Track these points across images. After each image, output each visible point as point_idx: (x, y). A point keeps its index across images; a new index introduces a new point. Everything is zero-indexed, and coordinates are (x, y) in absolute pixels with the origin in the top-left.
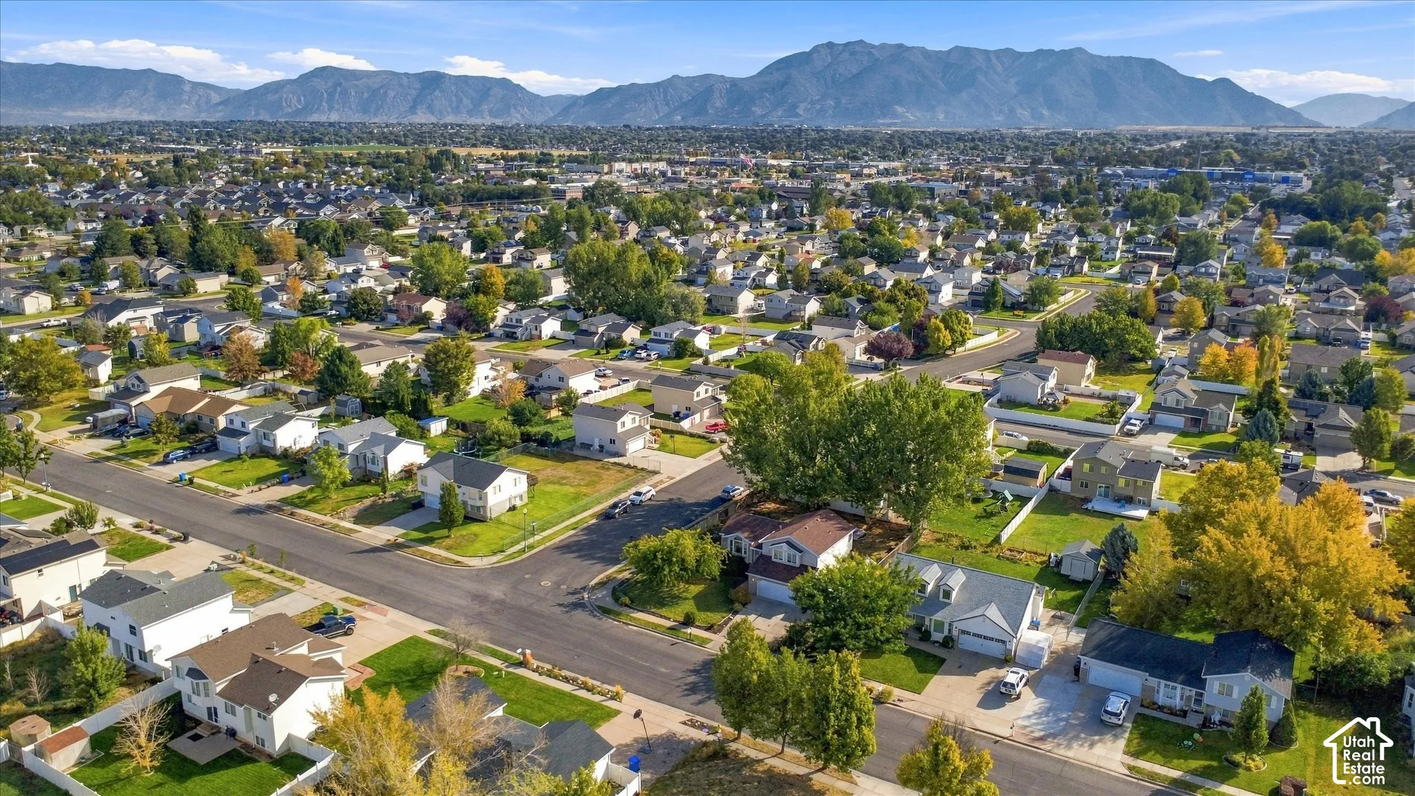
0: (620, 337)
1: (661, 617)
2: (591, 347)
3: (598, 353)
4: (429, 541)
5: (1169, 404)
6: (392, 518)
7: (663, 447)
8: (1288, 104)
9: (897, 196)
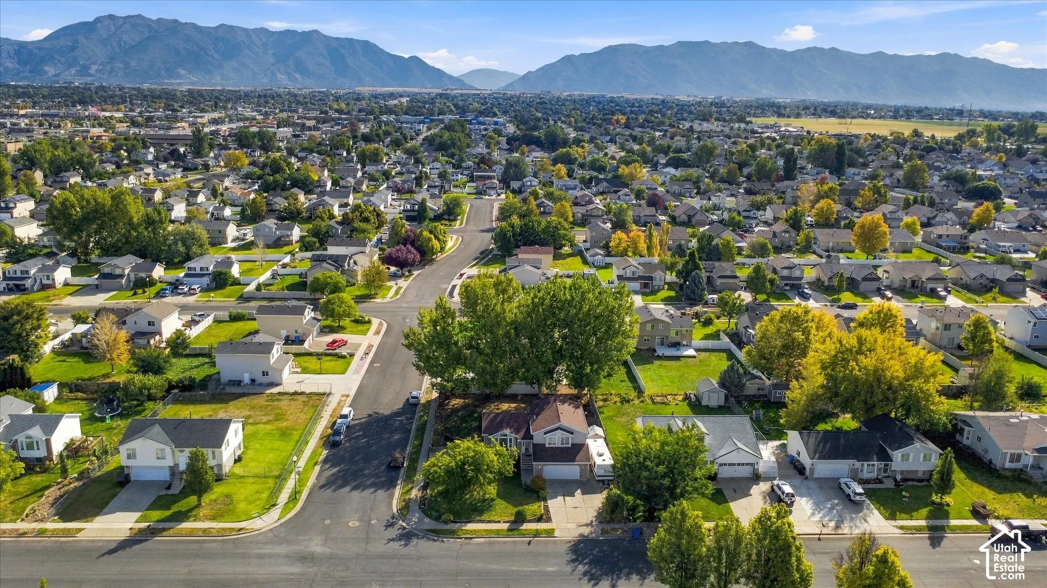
0: (150, 276)
1: (489, 522)
2: (120, 289)
3: (135, 294)
4: (181, 516)
5: (628, 275)
6: (107, 503)
7: (305, 371)
8: (455, 75)
9: (261, 140)
